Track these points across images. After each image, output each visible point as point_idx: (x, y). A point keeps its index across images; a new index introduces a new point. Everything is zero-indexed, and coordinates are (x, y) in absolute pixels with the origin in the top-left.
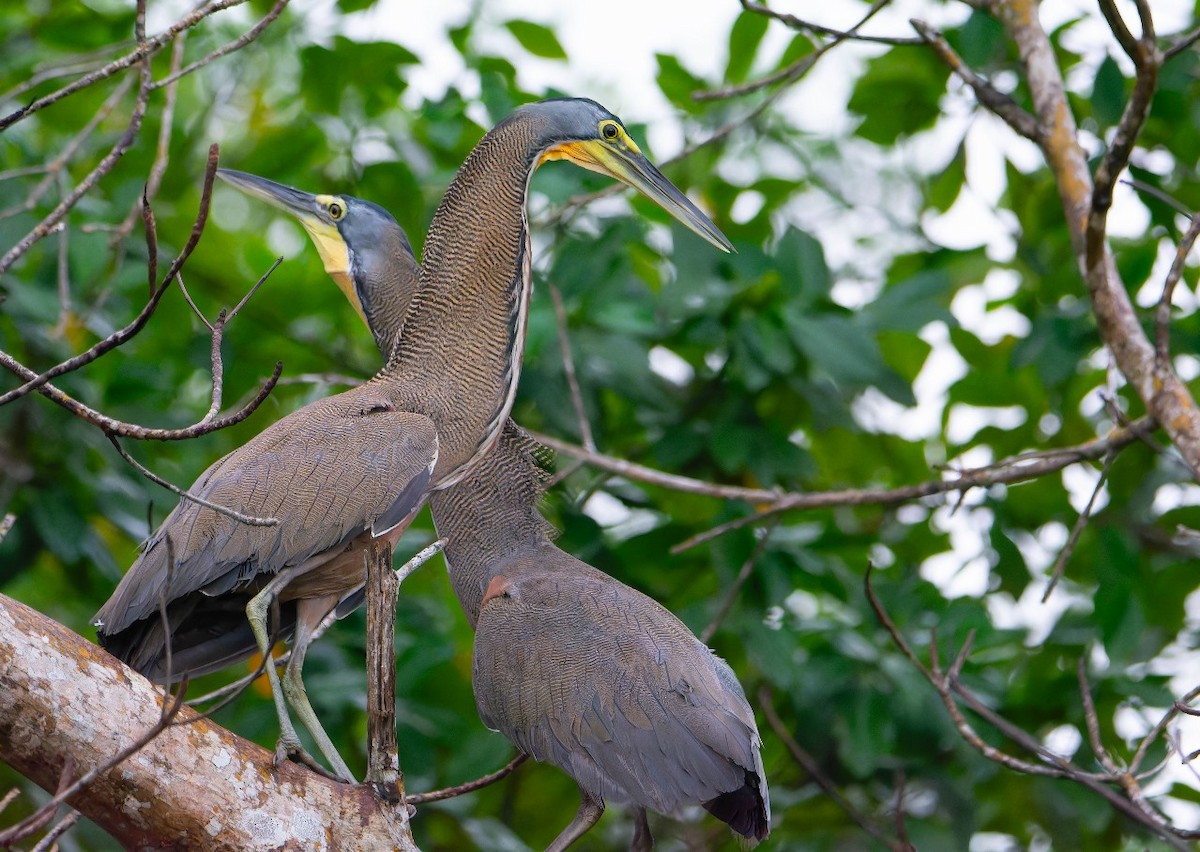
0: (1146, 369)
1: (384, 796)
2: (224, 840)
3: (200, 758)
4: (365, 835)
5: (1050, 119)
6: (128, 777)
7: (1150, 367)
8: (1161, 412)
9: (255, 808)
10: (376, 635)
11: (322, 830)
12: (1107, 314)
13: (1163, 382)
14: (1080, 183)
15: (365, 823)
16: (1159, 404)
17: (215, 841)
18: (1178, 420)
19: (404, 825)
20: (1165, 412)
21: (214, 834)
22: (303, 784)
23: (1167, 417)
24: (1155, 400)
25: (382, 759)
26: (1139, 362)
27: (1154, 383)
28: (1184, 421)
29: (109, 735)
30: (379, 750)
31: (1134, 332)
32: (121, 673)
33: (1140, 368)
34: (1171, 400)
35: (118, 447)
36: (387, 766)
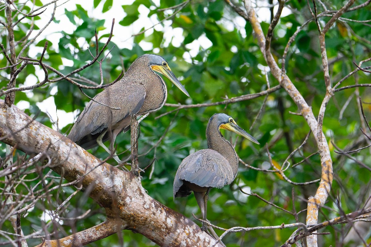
0: (279, 74)
1: (135, 174)
2: (100, 185)
3: (94, 165)
4: (131, 183)
5: (251, 15)
6: (77, 170)
7: (280, 74)
8: (283, 84)
9: (106, 177)
10: (133, 136)
11: (121, 183)
12: (270, 61)
13: (284, 77)
14: (260, 30)
15: (131, 181)
16: (283, 83)
17: (98, 185)
18: (288, 86)
19: (140, 181)
20: (285, 84)
21: (97, 184)
22: (117, 172)
23: (285, 85)
24: (282, 81)
25: (135, 166)
26: (278, 73)
27: (282, 77)
28: (290, 86)
29: (73, 160)
30: (134, 164)
31: (276, 65)
32: (75, 145)
33: (278, 74)
34: (286, 81)
35: (82, 91)
36: (136, 167)
